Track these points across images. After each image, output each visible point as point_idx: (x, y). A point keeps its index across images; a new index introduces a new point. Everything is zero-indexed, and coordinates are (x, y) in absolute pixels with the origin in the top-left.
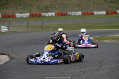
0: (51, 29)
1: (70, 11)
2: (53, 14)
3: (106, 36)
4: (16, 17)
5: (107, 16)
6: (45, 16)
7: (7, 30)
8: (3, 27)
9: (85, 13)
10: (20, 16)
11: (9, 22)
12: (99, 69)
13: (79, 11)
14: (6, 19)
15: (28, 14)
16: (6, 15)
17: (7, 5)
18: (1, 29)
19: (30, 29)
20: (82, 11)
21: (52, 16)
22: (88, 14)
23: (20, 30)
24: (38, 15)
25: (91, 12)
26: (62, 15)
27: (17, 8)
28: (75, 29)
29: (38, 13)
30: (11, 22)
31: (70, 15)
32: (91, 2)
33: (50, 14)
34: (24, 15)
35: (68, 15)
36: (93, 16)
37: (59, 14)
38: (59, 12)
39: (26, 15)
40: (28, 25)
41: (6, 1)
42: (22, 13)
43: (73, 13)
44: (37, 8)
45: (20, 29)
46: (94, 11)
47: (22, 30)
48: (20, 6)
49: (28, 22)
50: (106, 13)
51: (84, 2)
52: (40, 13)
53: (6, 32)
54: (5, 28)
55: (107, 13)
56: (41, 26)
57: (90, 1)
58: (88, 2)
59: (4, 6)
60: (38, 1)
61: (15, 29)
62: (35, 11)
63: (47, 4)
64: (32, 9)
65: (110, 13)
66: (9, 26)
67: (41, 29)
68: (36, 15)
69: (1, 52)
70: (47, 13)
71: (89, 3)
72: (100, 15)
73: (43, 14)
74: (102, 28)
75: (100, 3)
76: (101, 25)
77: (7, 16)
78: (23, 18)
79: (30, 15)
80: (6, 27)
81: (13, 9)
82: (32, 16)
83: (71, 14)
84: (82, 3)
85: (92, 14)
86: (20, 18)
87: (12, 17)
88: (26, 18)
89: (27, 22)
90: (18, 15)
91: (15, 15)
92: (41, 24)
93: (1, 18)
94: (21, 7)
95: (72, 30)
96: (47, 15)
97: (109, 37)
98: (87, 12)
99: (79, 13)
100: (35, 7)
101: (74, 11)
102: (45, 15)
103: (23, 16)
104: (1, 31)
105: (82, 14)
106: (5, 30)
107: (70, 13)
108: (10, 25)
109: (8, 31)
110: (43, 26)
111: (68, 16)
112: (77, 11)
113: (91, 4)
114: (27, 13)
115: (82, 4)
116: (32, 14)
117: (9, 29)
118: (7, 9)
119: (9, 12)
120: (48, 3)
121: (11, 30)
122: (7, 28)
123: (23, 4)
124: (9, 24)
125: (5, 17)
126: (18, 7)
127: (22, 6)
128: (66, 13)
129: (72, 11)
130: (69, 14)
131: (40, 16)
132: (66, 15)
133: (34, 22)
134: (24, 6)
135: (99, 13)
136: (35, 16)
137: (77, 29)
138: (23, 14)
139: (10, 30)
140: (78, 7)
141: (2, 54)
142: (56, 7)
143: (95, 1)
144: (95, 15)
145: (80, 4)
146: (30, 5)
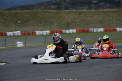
1: (92, 28)
2: (74, 31)
4: (36, 34)
6: (66, 33)
9: (107, 29)
10: (40, 33)
13: (101, 27)
14: (25, 36)
15: (48, 32)
16: (26, 32)
17: (27, 23)
20: (104, 27)
21: (73, 33)
22: (110, 30)
24: (59, 32)
25: (114, 28)
26: (83, 31)
27: (38, 26)
29: (58, 30)
31: (91, 32)
32: (114, 19)
33: (71, 31)
34: (45, 32)
35: (90, 31)
36: (116, 32)
37: (80, 30)
39: (46, 32)
41: (26, 19)
43: (95, 30)
44: (58, 25)
46: (117, 27)
48: (40, 23)
51: (107, 18)
52: (61, 30)
57: (113, 18)
58: (111, 18)
59: (24, 24)
60: (59, 18)
62: (56, 28)
63: (68, 21)
64: (53, 27)
70: (68, 30)
71: (112, 20)
73: (64, 31)
77: (27, 34)
78: (43, 35)
79: (50, 32)
81: (33, 26)
82: (52, 33)
83: (92, 31)
85: (116, 30)
86: (40, 36)
87: (32, 34)
88: (47, 35)
90: (38, 33)
91: (35, 33)
93: (21, 36)
94: (42, 25)
96: (67, 32)
98: (109, 28)
99: (101, 30)
100: (56, 24)
101: (96, 27)
102: (66, 32)
103: (43, 33)
109: (24, 47)
112: (99, 28)
113: (114, 21)
114: (48, 30)
115: (105, 21)
116: (52, 31)
118: (27, 27)
120: (70, 20)
123: (44, 22)
125: (25, 34)
126: (39, 24)
127: (43, 23)
128: (87, 30)
129: (94, 28)
130: (91, 30)
131: (61, 33)
132: (88, 31)
134: (45, 24)
138: (43, 31)
140: (100, 24)
142: (78, 24)
143: (119, 18)
144: (118, 31)
145: (102, 20)
146: (51, 22)
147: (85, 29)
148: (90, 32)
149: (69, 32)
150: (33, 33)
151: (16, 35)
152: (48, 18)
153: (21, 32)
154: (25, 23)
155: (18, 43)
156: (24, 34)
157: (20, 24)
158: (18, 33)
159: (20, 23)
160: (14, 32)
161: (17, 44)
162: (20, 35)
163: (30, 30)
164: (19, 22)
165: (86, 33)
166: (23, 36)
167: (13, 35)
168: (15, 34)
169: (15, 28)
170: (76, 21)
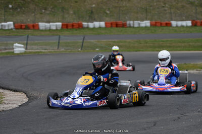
0: (97, 50)
2: (103, 24)
3: (192, 63)
4: (38, 28)
5: (194, 29)
6: (88, 28)
7: (23, 50)
8: (17, 44)
9: (156, 23)
10: (45, 26)
11: (28, 36)
12: (179, 118)
13: (146, 19)
14: (22, 30)
15: (60, 24)
16: (22, 24)
17: (24, 8)
18: (13, 49)
19: (62, 50)
20: (151, 20)
21: (100, 27)
22: (161, 24)
23: (46, 51)
24: (77, 26)
25: (167, 22)
26: (117, 25)
27: (41, 13)
28: (140, 51)
29: (76, 22)
30: (30, 36)
31: (130, 27)
32: (167, 5)
33: (97, 24)
34: (53, 25)
35: (128, 25)
36: (171, 28)
37: (112, 24)
38: (113, 20)
39: (56, 25)
40: (59, 42)
41: (22, 1)
42: (49, 22)
43: (136, 24)
44: (74, 13)
45: (45, 49)
46: (172, 20)
47: (49, 51)
48: (45, 9)
49: (59, 37)
50: (192, 23)
51: (155, 4)
52: (80, 22)
53: (22, 53)
54: (20, 47)
55: (194, 24)
56: (81, 44)
57: (165, 4)
58: (162, 4)
59: (19, 10)
60: (76, 2)
61: (37, 49)
62: (71, 19)
63: (92, 8)
64: (66, 16)
65: (199, 24)
66: (27, 44)
67: (82, 49)
68: (73, 26)
69: (13, 87)
70: (92, 22)
71: (163, 7)
72: (182, 26)
73: (85, 24)
74: (184, 48)
75: (183, 7)
76: (183, 44)
77: (23, 27)
78: (50, 30)
79: (62, 25)
80: (22, 46)
81: (34, 14)
82: (65, 26)
83: (132, 25)
84: (151, 6)
85: (169, 25)
86: (45, 30)
88: (57, 29)
89: (57, 37)
90: (42, 25)
91: (38, 25)
92: (82, 41)
93: (14, 30)
94: (48, 12)
95: (134, 51)
96: (91, 25)
97: (197, 64)
98: (159, 21)
99: (146, 23)
100: (72, 12)
101: (137, 20)
102: (88, 25)
103: (50, 27)
104: (13, 52)
105: (151, 25)
106: (20, 51)
107: (132, 22)
108: (29, 42)
109: (25, 52)
110: (84, 44)
111: (128, 29)
112: (143, 20)
113: (166, 9)
114: (59, 22)
115: (151, 8)
116: (66, 23)
117: (26, 49)
118: (24, 15)
119: (28, 20)
120: (94, 6)
121: (30, 51)
122: (23, 48)
123: (51, 7)
124: (27, 41)
125: (21, 27)
126: (43, 11)
127: (50, 9)
128: (124, 23)
129: (134, 20)
130: (130, 24)
131: (80, 26)
132: (124, 25)
133: (69, 37)
134: (53, 10)
135: (180, 23)
136: (71, 28)
137: (142, 51)
138: (51, 24)
139: (28, 51)
140: (145, 13)
141: (15, 91)
142: (108, 12)
143: (174, 3)
144: (174, 27)
145: (148, 7)
146: (63, 8)
147: (120, 22)
148: (127, 27)
149: (94, 25)
150: (33, 26)
151: (7, 28)
152: (58, 2)
153: (14, 24)
154: (21, 8)
155: (16, 46)
156: (18, 27)
157: (11, 10)
158: (9, 25)
159: (12, 8)
160: (3, 24)
161: (14, 47)
162: (12, 29)
163: (29, 20)
164: (10, 6)
165: (121, 29)
166: (18, 30)
167: (1, 29)
168: (5, 26)
169: (4, 17)
170: (104, 7)
